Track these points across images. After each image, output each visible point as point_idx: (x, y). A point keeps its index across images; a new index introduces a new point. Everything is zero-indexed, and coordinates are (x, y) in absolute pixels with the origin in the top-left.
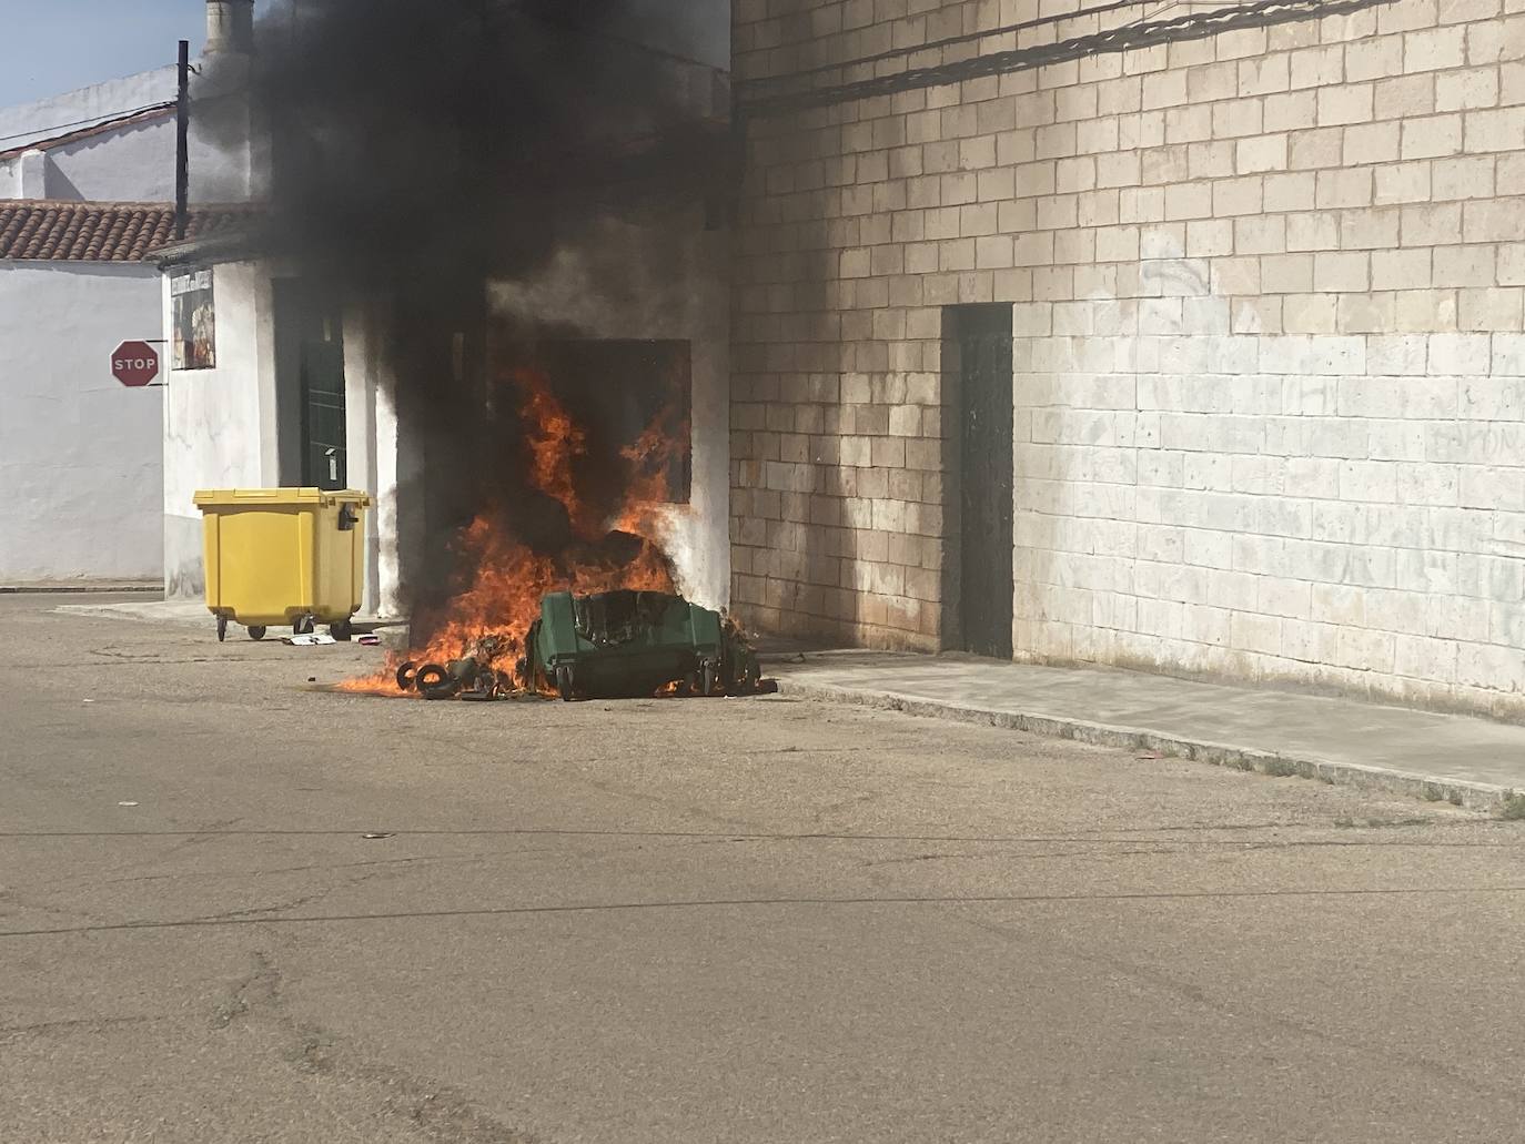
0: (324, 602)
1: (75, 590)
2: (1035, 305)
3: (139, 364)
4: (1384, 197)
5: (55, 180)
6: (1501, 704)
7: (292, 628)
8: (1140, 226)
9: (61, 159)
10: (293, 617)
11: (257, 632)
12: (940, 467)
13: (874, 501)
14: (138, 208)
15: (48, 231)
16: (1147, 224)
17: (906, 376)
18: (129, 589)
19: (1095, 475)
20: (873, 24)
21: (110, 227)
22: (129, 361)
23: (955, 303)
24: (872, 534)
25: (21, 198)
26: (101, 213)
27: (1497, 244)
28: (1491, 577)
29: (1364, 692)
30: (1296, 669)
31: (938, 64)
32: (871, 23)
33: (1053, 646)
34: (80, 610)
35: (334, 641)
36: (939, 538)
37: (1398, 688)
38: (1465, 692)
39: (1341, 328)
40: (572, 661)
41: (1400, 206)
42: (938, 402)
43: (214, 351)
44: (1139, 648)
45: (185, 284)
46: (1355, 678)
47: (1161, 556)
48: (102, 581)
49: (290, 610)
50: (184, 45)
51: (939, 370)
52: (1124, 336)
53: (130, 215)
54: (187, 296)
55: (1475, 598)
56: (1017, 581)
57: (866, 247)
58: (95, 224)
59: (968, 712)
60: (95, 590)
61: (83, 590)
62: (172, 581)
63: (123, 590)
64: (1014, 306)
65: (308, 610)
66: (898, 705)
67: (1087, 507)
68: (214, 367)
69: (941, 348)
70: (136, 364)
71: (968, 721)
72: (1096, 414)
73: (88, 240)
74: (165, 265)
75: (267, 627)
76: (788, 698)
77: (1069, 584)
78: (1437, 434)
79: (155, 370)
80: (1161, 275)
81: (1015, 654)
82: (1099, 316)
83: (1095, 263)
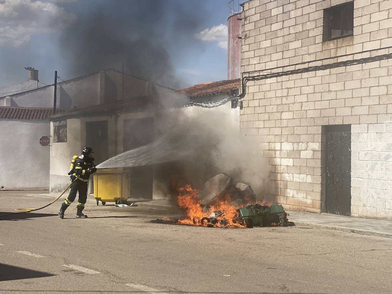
0: (123, 197)
1: (22, 190)
2: (360, 125)
3: (46, 141)
5: (13, 103)
7: (115, 203)
9: (14, 98)
10: (115, 200)
11: (104, 203)
12: (321, 166)
13: (294, 174)
14: (34, 109)
15: (15, 113)
17: (307, 143)
18: (34, 190)
19: (387, 169)
20: (295, 56)
21: (28, 112)
22: (43, 140)
23: (328, 124)
24: (293, 183)
25: (5, 106)
26: (26, 110)
31: (321, 65)
32: (294, 56)
33: (368, 213)
34: (34, 196)
35: (127, 206)
36: (320, 184)
40: (247, 218)
42: (320, 150)
43: (66, 138)
45: (57, 124)
48: (28, 188)
49: (115, 198)
50: (56, 72)
51: (321, 142)
53: (32, 110)
54: (58, 126)
56: (352, 196)
57: (291, 111)
58: (25, 112)
59: (381, 234)
60: (26, 190)
61: (24, 190)
62: (52, 189)
63: (32, 190)
64: (352, 125)
65: (120, 199)
66: (353, 231)
67: (383, 177)
68: (66, 142)
69: (321, 136)
70: (45, 141)
71: (388, 238)
73: (24, 115)
74: (51, 120)
75: (106, 202)
76: (304, 227)
77: (375, 197)
79: (49, 142)
81: (352, 215)
82: (388, 128)
83: (387, 113)
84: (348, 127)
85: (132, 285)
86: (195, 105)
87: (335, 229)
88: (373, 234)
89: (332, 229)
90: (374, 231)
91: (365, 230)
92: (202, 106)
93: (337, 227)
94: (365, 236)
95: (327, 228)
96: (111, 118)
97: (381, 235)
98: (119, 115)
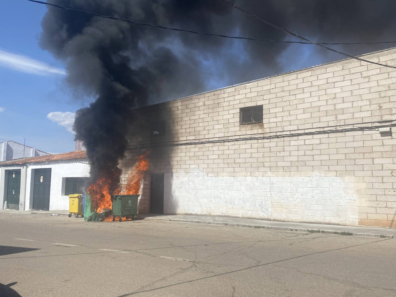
4: (236, 162)
6: (261, 218)
8: (190, 164)
16: (191, 164)
23: (153, 173)
27: (258, 167)
28: (258, 204)
29: (234, 217)
30: (221, 214)
33: (172, 212)
36: (149, 200)
37: (241, 216)
38: (254, 217)
39: (229, 176)
41: (240, 163)
42: (150, 184)
44: (189, 212)
46: (232, 215)
47: (194, 201)
52: (186, 177)
55: (255, 206)
56: (164, 205)
66: (170, 220)
67: (178, 196)
72: (181, 185)
77: (175, 205)
78: (247, 188)
80: (194, 170)
81: (164, 213)
82: (181, 174)
83: (181, 168)
84: (163, 174)
85: (102, 249)
86: (78, 162)
87: (161, 220)
88: (180, 221)
89: (160, 220)
90: (180, 220)
91: (176, 220)
92: (82, 163)
93: (162, 219)
94: (176, 222)
95: (157, 220)
96: (23, 168)
97: (184, 221)
98: (28, 166)
